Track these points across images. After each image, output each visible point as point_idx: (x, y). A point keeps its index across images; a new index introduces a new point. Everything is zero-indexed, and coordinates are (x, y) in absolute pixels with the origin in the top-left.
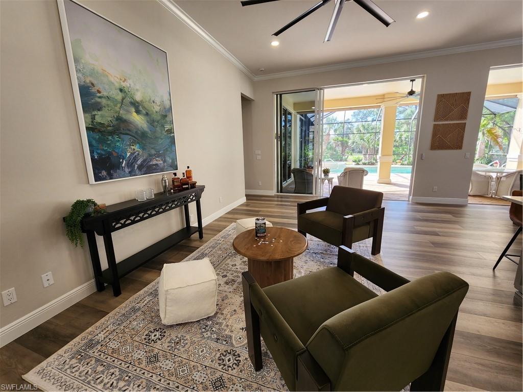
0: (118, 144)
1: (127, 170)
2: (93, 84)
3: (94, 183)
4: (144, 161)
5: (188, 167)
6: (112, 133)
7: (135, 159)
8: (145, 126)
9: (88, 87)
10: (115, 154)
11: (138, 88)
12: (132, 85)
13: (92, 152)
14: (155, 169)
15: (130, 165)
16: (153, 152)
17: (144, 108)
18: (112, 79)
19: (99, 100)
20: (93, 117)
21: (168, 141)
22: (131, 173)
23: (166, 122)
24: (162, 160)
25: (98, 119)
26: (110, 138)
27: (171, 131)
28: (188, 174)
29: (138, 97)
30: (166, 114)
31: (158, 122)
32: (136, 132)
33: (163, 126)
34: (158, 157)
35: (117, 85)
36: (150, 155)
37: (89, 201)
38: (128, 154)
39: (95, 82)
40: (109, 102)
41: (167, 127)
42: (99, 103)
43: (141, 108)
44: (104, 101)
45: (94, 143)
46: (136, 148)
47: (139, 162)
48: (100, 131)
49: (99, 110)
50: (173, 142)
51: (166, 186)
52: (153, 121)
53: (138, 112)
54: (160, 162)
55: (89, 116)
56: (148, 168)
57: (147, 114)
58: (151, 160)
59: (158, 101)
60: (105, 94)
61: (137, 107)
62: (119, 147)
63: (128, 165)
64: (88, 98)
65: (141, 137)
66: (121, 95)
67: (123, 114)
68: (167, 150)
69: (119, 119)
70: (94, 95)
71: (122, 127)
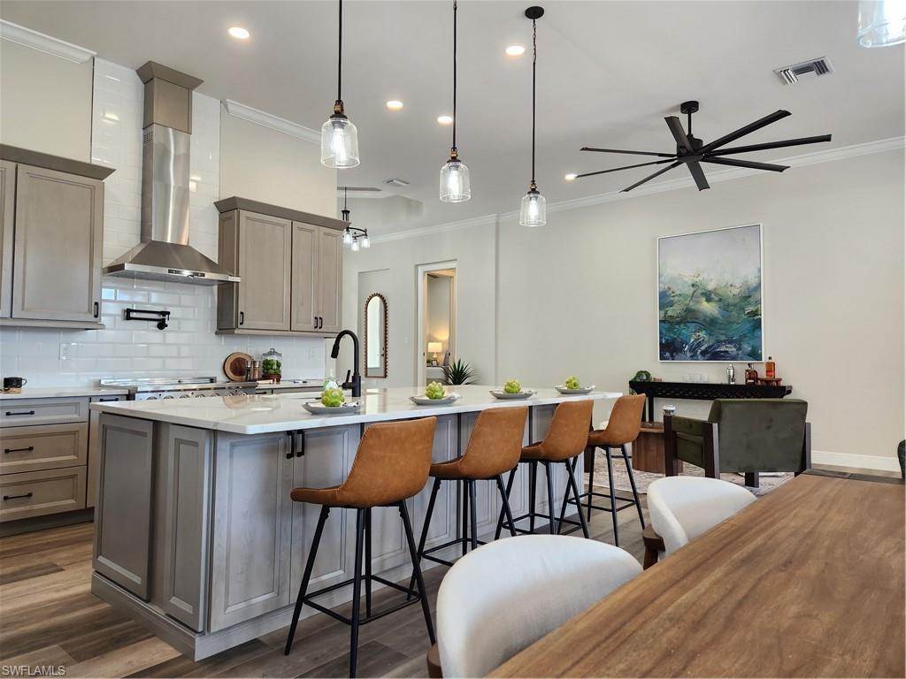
0: (683, 331)
1: (689, 354)
2: (670, 289)
3: (658, 360)
4: (710, 347)
5: (770, 358)
6: (678, 323)
7: (699, 345)
8: (717, 312)
9: (665, 292)
10: (679, 340)
11: (712, 278)
12: (705, 275)
13: (661, 338)
14: (723, 356)
15: (693, 350)
16: (723, 338)
17: (716, 294)
18: (686, 279)
19: (672, 299)
20: (666, 313)
21: (749, 325)
22: (692, 357)
23: (749, 304)
24: (735, 347)
25: (670, 313)
26: (677, 326)
27: (756, 313)
28: (771, 367)
29: (711, 287)
30: (750, 295)
31: (735, 305)
32: (704, 320)
33: (743, 309)
34: (729, 343)
35: (690, 282)
36: (718, 341)
37: (645, 372)
38: (692, 340)
39: (671, 286)
40: (681, 298)
41: (749, 309)
42: (672, 301)
43: (713, 296)
44: (676, 299)
45: (664, 331)
46: (702, 334)
47: (703, 348)
48: (669, 322)
49: (672, 306)
50: (758, 324)
51: (729, 377)
52: (728, 305)
53: (709, 300)
54: (732, 349)
55: (663, 312)
56: (713, 355)
57: (720, 300)
58: (718, 347)
59: (738, 283)
60: (678, 293)
61: (708, 296)
62: (684, 334)
63: (690, 350)
64: (665, 300)
65: (710, 324)
66: (692, 289)
67: (692, 305)
68: (745, 336)
69: (688, 310)
70: (669, 296)
71: (690, 316)
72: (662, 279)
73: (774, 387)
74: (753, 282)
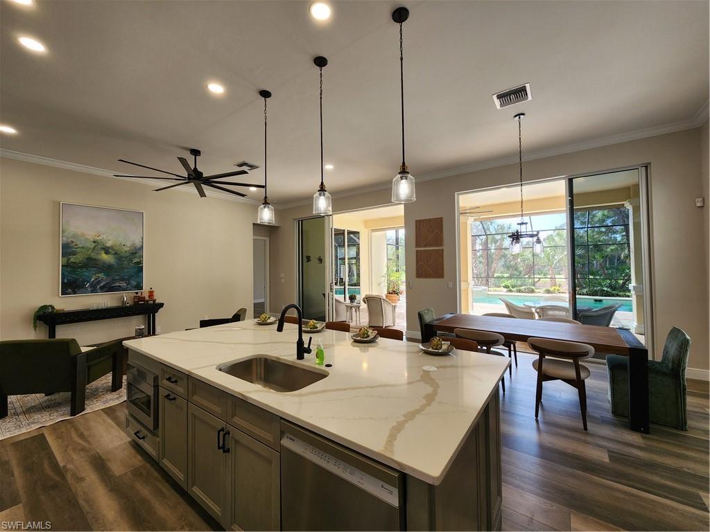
0: (85, 273)
1: (89, 289)
2: (73, 242)
3: (60, 296)
4: (108, 283)
5: (151, 289)
6: (80, 268)
7: (99, 282)
8: (113, 261)
9: (68, 244)
10: (81, 279)
11: (109, 238)
12: (104, 237)
13: (63, 278)
14: (116, 289)
15: (93, 286)
16: (117, 278)
17: (113, 250)
18: (88, 237)
20: (69, 259)
21: (135, 270)
22: (92, 292)
23: (135, 258)
24: (126, 283)
25: (72, 260)
26: (79, 270)
27: (140, 263)
28: (151, 294)
29: (109, 244)
30: (137, 252)
31: (126, 257)
32: (103, 266)
33: (131, 260)
34: (121, 281)
35: (92, 240)
36: (114, 280)
37: (51, 306)
38: (93, 279)
39: (74, 240)
40: (83, 250)
41: (136, 260)
42: (75, 251)
43: (110, 250)
44: (78, 250)
45: (66, 273)
46: (101, 275)
47: (102, 284)
48: (71, 266)
49: (75, 255)
50: (141, 269)
51: (123, 301)
52: (121, 257)
53: (107, 253)
54: (123, 284)
55: (65, 259)
56: (109, 288)
57: (116, 253)
58: (114, 283)
59: (129, 244)
60: (81, 246)
61: (107, 251)
62: (85, 275)
63: (91, 286)
64: (67, 249)
65: (107, 269)
66: (93, 245)
67: (93, 255)
68: (133, 276)
69: (89, 259)
70: (72, 247)
71: (91, 263)
72: (66, 234)
73: (151, 305)
74: (138, 244)
